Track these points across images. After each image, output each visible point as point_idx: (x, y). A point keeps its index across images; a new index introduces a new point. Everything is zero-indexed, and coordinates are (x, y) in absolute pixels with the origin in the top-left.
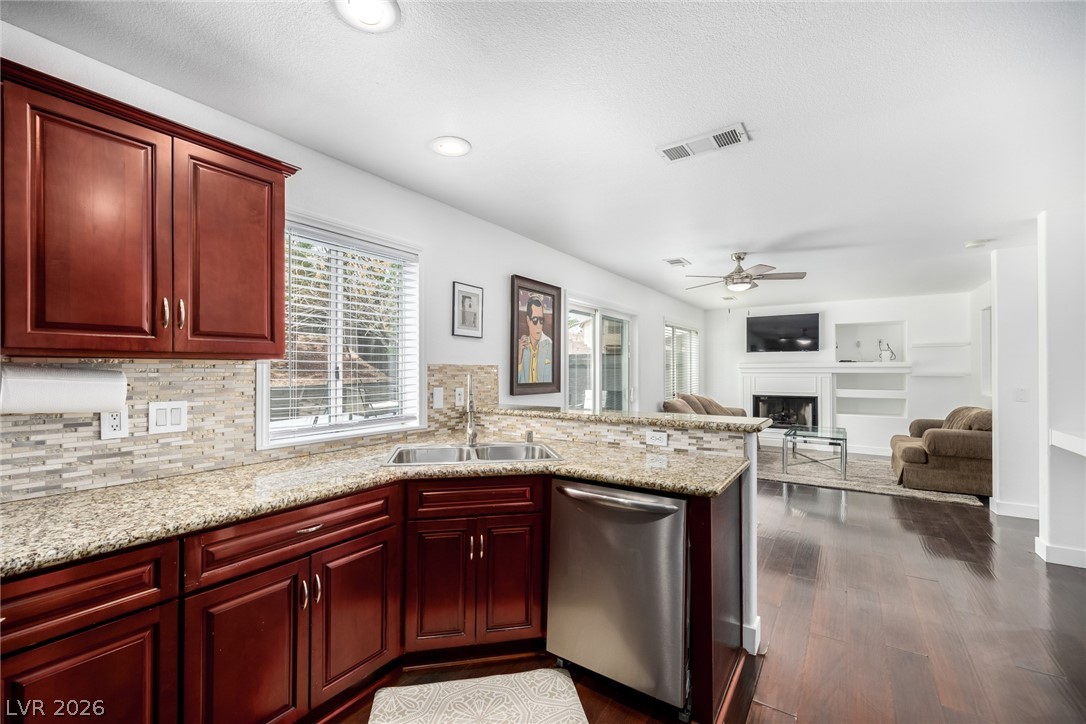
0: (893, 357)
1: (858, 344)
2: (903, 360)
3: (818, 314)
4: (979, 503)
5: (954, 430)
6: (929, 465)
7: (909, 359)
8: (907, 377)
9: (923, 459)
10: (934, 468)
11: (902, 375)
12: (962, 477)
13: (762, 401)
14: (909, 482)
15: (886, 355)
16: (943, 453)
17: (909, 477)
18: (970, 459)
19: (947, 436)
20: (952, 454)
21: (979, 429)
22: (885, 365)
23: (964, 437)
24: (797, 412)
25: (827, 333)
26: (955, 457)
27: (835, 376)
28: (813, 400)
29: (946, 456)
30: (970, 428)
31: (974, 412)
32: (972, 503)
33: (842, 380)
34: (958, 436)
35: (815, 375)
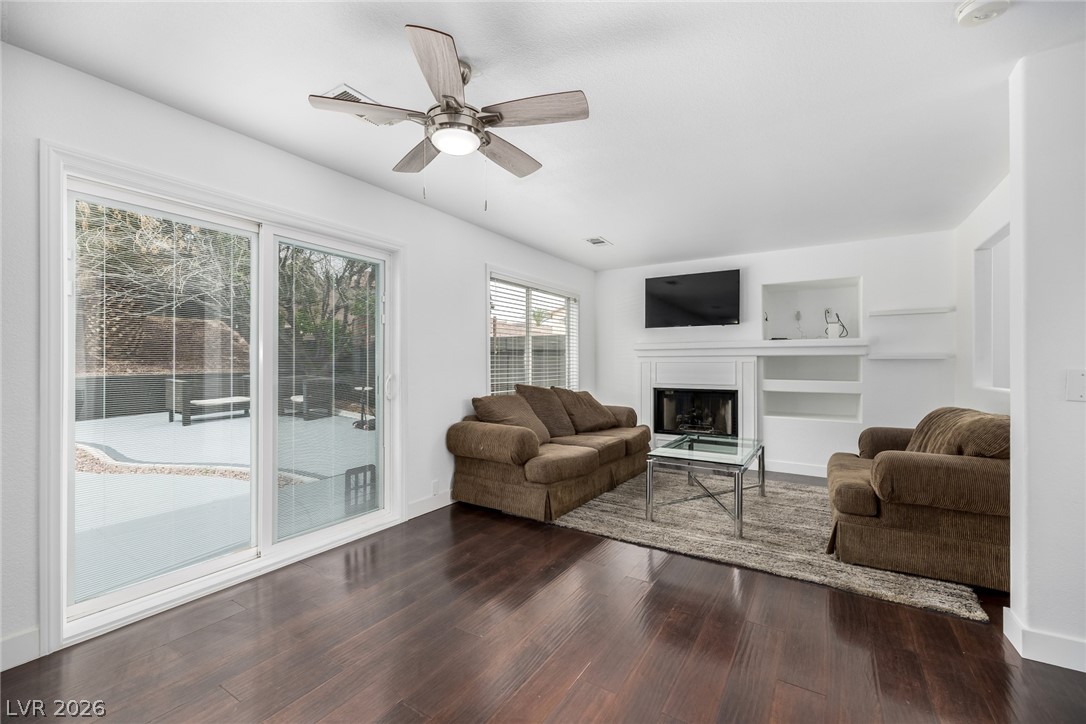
0: (845, 332)
1: (798, 316)
2: (857, 336)
3: (738, 271)
4: (980, 615)
5: (928, 454)
6: (884, 520)
7: (865, 334)
8: (862, 363)
9: (872, 510)
10: (893, 526)
11: (856, 358)
12: (944, 547)
13: (666, 396)
14: (845, 549)
15: (834, 329)
16: (909, 500)
17: (844, 541)
18: (958, 512)
19: (914, 469)
20: (926, 502)
21: (978, 455)
22: (831, 343)
23: (950, 470)
24: (715, 413)
25: (752, 300)
26: (930, 507)
27: (762, 362)
28: (732, 395)
29: (914, 506)
30: (960, 452)
31: (967, 419)
32: (964, 613)
33: (774, 366)
34: (935, 468)
35: (734, 359)
